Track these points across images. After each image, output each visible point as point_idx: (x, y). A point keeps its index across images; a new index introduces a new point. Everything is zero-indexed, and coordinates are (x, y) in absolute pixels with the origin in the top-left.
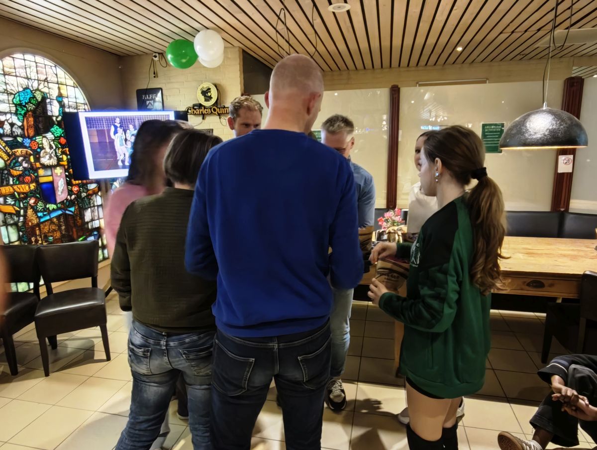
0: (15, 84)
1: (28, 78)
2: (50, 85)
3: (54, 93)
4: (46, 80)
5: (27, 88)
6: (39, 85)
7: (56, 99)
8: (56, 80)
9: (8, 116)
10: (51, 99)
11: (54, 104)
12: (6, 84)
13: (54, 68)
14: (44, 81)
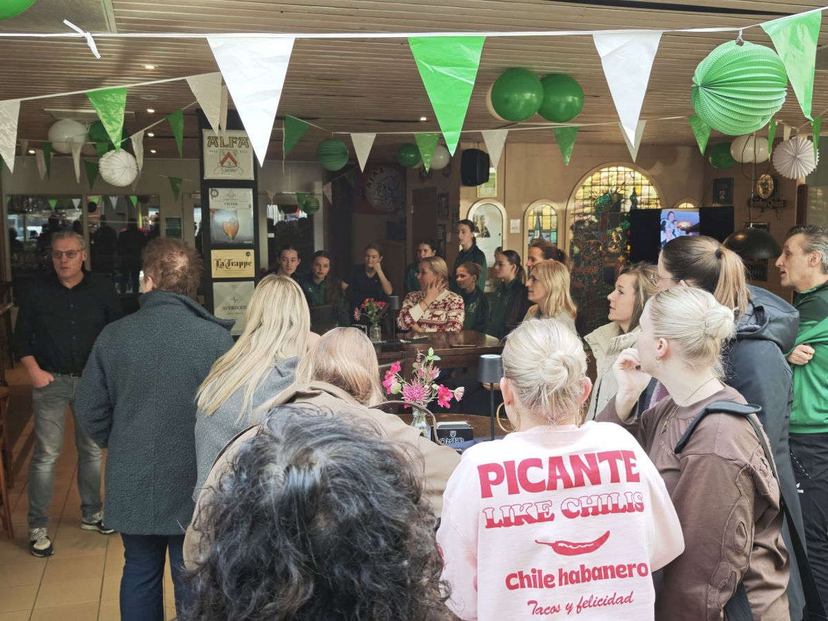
0: (598, 191)
1: (609, 185)
2: (627, 188)
3: (629, 193)
4: (624, 184)
5: (607, 192)
6: (617, 189)
7: (630, 199)
8: (633, 182)
9: (589, 216)
10: (625, 199)
11: (627, 203)
12: (592, 192)
13: (632, 173)
14: (622, 185)
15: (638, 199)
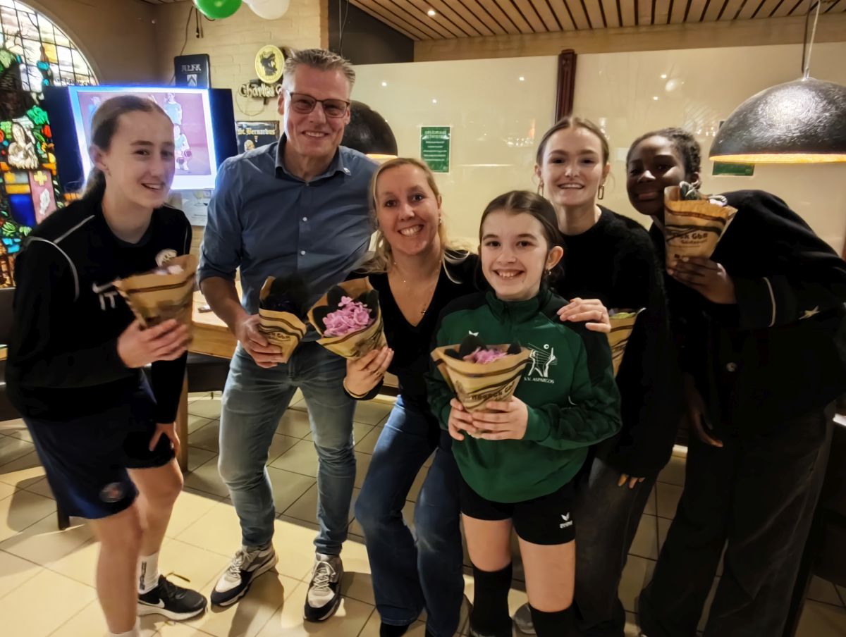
2: (26, 43)
4: (18, 35)
6: (5, 41)
7: (38, 66)
8: (36, 34)
10: (27, 65)
11: (33, 73)
13: (33, 17)
14: (16, 36)
15: (54, 69)
